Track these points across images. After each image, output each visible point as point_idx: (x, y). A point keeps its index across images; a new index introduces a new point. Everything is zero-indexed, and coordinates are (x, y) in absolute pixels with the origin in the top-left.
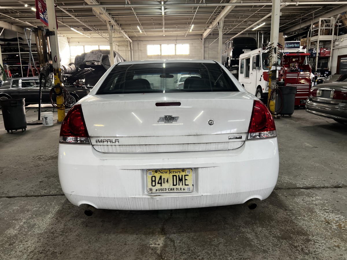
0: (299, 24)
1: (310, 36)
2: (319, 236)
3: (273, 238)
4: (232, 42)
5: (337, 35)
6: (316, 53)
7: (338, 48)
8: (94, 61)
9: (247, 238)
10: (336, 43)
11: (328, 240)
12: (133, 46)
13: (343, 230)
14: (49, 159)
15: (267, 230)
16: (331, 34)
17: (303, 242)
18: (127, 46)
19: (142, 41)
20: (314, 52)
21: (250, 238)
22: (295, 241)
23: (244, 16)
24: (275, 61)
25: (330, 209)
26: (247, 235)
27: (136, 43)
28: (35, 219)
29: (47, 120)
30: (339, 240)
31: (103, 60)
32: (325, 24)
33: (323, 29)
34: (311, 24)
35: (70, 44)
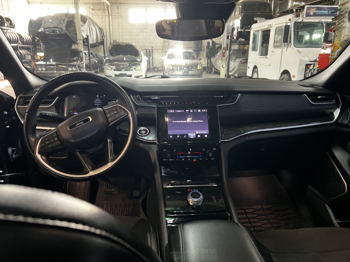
4: (241, 7)
8: (54, 27)
12: (111, 10)
18: (105, 10)
19: (122, 4)
24: (346, 36)
27: (115, 6)
31: (67, 26)
35: (31, 5)
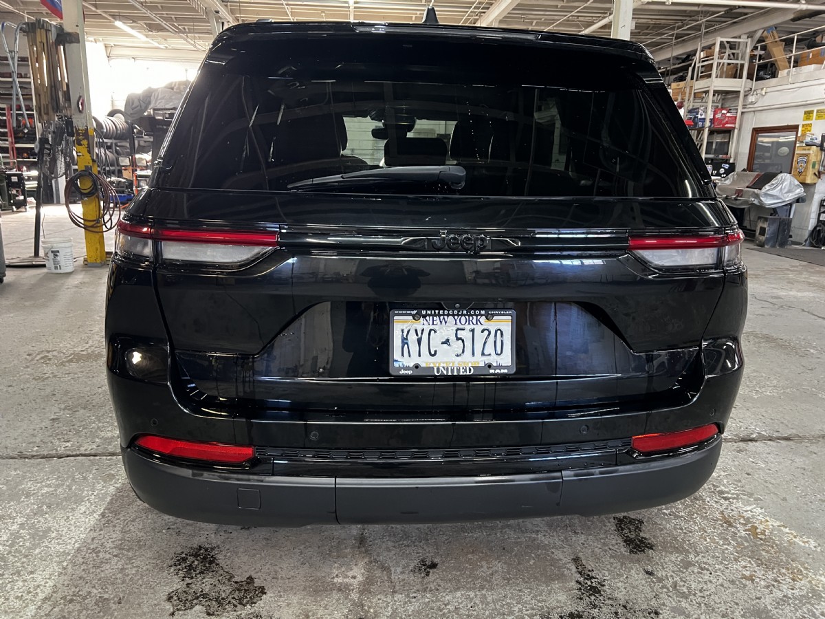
0: (670, 46)
1: (692, 78)
2: (709, 555)
3: (612, 560)
5: (752, 80)
6: (703, 120)
7: (753, 109)
8: (174, 109)
9: (553, 559)
10: (751, 98)
11: (728, 564)
13: (761, 539)
14: (71, 361)
15: (597, 539)
16: (741, 77)
17: (676, 569)
20: (699, 117)
21: (560, 560)
22: (658, 565)
23: (545, 20)
25: (732, 492)
26: (553, 553)
28: (47, 515)
29: (58, 258)
30: (753, 563)
32: (728, 51)
33: (724, 63)
34: (697, 49)
35: (113, 62)
